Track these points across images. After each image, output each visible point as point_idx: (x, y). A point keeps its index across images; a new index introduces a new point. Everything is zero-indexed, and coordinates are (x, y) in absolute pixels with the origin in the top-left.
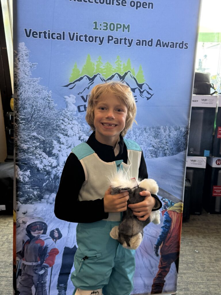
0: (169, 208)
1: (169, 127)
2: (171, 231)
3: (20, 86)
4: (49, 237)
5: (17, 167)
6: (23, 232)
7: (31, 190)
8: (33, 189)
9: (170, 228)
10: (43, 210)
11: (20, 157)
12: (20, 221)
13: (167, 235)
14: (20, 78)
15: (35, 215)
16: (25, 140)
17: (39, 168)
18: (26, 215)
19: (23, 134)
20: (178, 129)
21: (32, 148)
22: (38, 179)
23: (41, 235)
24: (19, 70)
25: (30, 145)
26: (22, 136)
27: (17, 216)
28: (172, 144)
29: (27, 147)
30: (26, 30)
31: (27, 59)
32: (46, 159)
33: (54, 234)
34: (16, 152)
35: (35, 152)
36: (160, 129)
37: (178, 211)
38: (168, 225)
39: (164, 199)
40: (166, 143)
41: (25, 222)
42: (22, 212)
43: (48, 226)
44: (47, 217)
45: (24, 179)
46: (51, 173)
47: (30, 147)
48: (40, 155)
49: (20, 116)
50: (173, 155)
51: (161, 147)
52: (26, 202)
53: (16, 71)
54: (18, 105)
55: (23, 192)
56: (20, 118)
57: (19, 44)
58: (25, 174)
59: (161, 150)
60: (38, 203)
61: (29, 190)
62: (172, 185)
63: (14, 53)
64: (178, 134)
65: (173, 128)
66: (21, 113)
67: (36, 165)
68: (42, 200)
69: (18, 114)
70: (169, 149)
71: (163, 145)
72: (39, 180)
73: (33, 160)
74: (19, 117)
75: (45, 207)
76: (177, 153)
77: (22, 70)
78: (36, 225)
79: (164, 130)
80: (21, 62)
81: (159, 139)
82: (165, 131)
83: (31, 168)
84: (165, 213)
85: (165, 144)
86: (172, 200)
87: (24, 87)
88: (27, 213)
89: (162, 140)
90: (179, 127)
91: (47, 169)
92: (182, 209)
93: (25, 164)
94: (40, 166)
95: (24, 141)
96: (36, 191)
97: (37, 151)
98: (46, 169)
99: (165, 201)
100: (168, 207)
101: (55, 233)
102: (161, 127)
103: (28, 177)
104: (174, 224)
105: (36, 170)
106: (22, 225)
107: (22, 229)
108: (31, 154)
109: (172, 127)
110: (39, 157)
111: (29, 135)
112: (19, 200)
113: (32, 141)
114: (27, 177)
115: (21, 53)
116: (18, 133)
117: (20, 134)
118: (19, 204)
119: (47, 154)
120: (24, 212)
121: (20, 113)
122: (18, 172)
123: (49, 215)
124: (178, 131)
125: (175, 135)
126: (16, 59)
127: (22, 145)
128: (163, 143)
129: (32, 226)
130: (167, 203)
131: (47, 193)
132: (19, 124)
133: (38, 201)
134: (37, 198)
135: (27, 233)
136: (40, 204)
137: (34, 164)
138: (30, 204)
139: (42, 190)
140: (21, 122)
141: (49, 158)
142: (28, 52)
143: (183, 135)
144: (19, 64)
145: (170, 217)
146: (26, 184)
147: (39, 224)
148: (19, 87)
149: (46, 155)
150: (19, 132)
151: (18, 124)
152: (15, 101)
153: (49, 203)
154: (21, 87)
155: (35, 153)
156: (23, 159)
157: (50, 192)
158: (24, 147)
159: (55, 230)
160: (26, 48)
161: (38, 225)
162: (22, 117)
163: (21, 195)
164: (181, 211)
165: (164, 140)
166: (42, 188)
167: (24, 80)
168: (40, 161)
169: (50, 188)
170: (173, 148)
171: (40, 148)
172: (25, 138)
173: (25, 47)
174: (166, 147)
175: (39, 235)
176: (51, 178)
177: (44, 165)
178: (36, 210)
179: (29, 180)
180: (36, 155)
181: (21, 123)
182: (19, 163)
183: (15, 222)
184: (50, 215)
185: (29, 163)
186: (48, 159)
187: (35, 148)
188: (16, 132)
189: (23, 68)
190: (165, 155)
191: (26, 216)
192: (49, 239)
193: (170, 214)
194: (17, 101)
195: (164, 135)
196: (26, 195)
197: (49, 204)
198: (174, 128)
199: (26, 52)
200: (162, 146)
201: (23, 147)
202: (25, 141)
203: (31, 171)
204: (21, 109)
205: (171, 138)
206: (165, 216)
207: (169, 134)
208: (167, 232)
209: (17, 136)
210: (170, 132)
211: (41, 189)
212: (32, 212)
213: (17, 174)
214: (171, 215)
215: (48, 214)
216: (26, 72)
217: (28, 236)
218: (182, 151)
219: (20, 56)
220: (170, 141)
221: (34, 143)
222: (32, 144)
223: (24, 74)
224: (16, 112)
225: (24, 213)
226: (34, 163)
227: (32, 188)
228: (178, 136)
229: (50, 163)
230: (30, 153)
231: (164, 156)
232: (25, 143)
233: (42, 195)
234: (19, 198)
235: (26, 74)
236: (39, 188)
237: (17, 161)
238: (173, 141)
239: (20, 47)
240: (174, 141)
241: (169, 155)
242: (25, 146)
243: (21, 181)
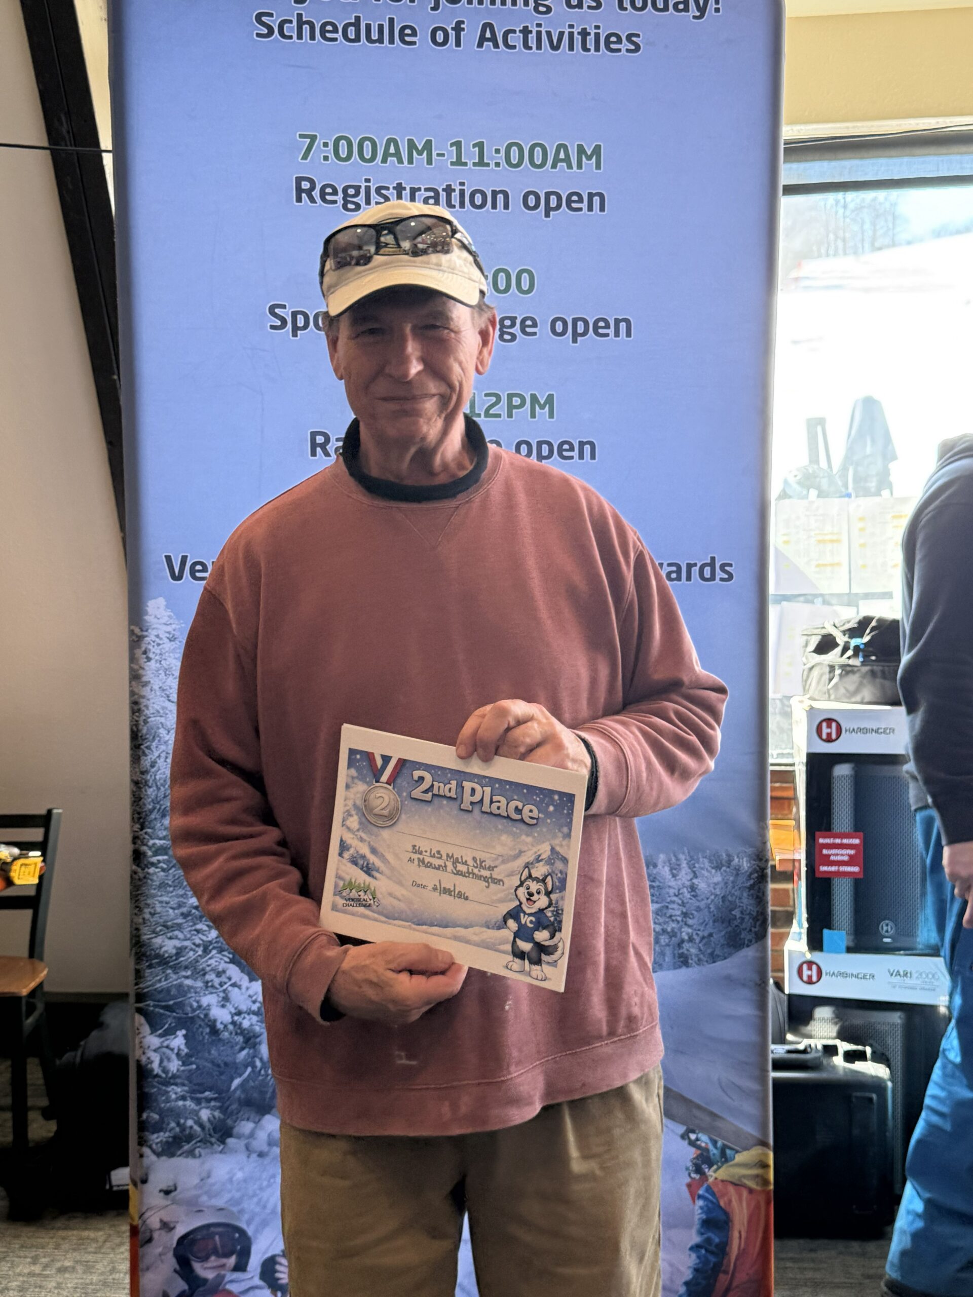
0: (715, 1171)
1: (692, 858)
2: (729, 1261)
3: (151, 737)
4: (257, 1281)
5: (140, 1019)
6: (162, 1261)
7: (188, 1103)
8: (198, 1101)
9: (727, 1249)
10: (234, 1179)
11: (150, 986)
12: (154, 1221)
13: (715, 1281)
14: (152, 712)
15: (204, 1198)
16: (169, 923)
17: (215, 1021)
18: (174, 1196)
19: (161, 902)
20: (724, 862)
21: (192, 949)
22: (213, 1062)
23: (230, 1276)
24: (148, 688)
25: (186, 939)
26: (158, 909)
27: (141, 1203)
28: (707, 920)
29: (175, 947)
30: (168, 558)
31: (174, 649)
32: (239, 987)
33: (276, 1271)
34: (137, 967)
35: (204, 965)
36: (655, 866)
37: (751, 1184)
38: (717, 1240)
39: (693, 1136)
40: (685, 915)
41: (172, 1225)
42: (159, 1189)
43: (253, 1240)
44: (250, 1205)
45: (165, 1063)
46: (258, 1040)
47: (186, 948)
48: (219, 974)
49: (153, 839)
50: (714, 962)
51: (664, 931)
52: (171, 1149)
53: (136, 690)
54: (145, 805)
55: (161, 1113)
56: (150, 848)
57: (148, 606)
58: (167, 1047)
59: (668, 945)
60: (216, 1153)
61: (181, 1103)
62: (719, 1079)
63: (132, 633)
64: (726, 883)
65: (706, 861)
66: (153, 828)
67: (204, 1009)
68: (230, 1141)
69: (141, 833)
70: (697, 940)
71: (674, 925)
72: (217, 1069)
73: (196, 993)
74: (146, 845)
75: (241, 1169)
76: (730, 954)
77: (156, 687)
78: (211, 1236)
79: (671, 870)
80: (153, 662)
81: (657, 902)
82: (674, 871)
83: (188, 1023)
84: (701, 1192)
85: (678, 922)
86: (723, 1138)
87: (162, 741)
88: (176, 1189)
89: (667, 907)
90: (728, 855)
91: (246, 1024)
92: (768, 1173)
93: (167, 1008)
94: (221, 1015)
95: (164, 926)
96: (207, 1108)
97: (210, 962)
98: (241, 1023)
99: (699, 1143)
100: (710, 1167)
101: (278, 1267)
102: (660, 860)
103: (178, 1055)
104: (740, 1233)
105: (208, 1030)
106: (160, 1235)
107: (160, 1250)
108: (189, 973)
109: (700, 856)
110: (217, 982)
111: (180, 906)
112: (145, 1141)
113: (192, 926)
114: (174, 1057)
115: (155, 632)
116: (142, 898)
117: (149, 901)
118: (148, 1157)
119: (246, 969)
120: (165, 1188)
121: (149, 831)
122: (144, 1037)
123: (255, 1200)
124: (725, 871)
125: (716, 884)
126: (138, 652)
127: (158, 941)
128: (671, 916)
129: (193, 1242)
130: (707, 1150)
131: (246, 1116)
132: (146, 866)
133: (215, 1146)
134: (210, 1135)
135: (178, 1267)
136: (222, 1156)
137: (200, 1007)
138: (187, 1157)
139: (228, 1103)
140: (154, 859)
141: (254, 983)
142: (178, 627)
143: (748, 884)
144: (147, 668)
145: (720, 1207)
146: (172, 1081)
147: (221, 1235)
148: (148, 743)
149: (242, 974)
150: (147, 896)
151: (143, 869)
152: (134, 789)
153: (255, 1152)
154: (154, 744)
155: (201, 967)
156: (162, 991)
157: (257, 1112)
158: (164, 949)
159: (279, 1255)
160: (169, 617)
161: (217, 1238)
162: (158, 842)
163: (156, 1123)
164: (766, 1182)
165: (675, 906)
166: (229, 1098)
167: (162, 720)
168: (222, 995)
169: (255, 1095)
170: (711, 935)
171: (221, 951)
172: (168, 915)
173: (169, 613)
174: (685, 933)
175: (223, 1272)
176: (261, 1059)
177: (233, 1011)
178: (211, 1181)
179: (182, 1068)
180: (204, 975)
181: (153, 864)
182: (148, 1005)
183: (135, 1223)
184: (260, 1200)
185: (181, 1005)
186: (247, 989)
187: (201, 948)
188: (137, 896)
189: (161, 680)
190: (683, 961)
191: (174, 1202)
192: (257, 1292)
193: (723, 1195)
194: (140, 788)
195: (674, 888)
196: (173, 1125)
197: (254, 1156)
198: (711, 861)
199: (169, 629)
200: (669, 929)
201: (161, 948)
202: (167, 927)
203: (190, 1034)
204: (153, 816)
205: (699, 898)
206: (700, 1203)
207: (693, 883)
208: (717, 1269)
209: (140, 910)
210: (696, 876)
211: (222, 1098)
212: (196, 1187)
213: (141, 1047)
214: (726, 1199)
215: (251, 1193)
216: (171, 691)
217: (182, 1278)
218: (748, 946)
219: (149, 643)
220: (698, 909)
221: (198, 931)
222: (193, 935)
223: (163, 699)
224: (138, 826)
225: (167, 1192)
226: (198, 1002)
227: (192, 1099)
228: (730, 887)
229: (254, 1002)
230: (186, 968)
231: (680, 967)
232: (169, 935)
233: (229, 1122)
234: (147, 1133)
235: (169, 700)
236: (216, 1095)
237: (140, 997)
238: (709, 908)
239: (150, 613)
240: (712, 907)
241: (699, 962)
242: (168, 946)
243: (152, 1070)
